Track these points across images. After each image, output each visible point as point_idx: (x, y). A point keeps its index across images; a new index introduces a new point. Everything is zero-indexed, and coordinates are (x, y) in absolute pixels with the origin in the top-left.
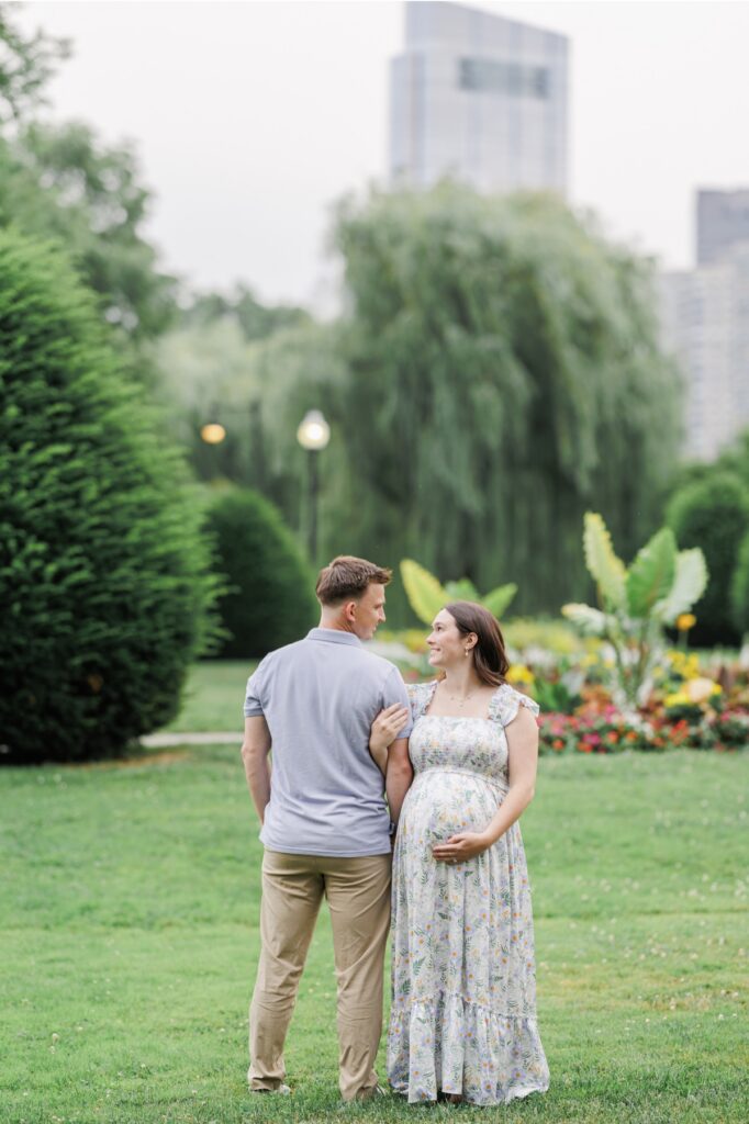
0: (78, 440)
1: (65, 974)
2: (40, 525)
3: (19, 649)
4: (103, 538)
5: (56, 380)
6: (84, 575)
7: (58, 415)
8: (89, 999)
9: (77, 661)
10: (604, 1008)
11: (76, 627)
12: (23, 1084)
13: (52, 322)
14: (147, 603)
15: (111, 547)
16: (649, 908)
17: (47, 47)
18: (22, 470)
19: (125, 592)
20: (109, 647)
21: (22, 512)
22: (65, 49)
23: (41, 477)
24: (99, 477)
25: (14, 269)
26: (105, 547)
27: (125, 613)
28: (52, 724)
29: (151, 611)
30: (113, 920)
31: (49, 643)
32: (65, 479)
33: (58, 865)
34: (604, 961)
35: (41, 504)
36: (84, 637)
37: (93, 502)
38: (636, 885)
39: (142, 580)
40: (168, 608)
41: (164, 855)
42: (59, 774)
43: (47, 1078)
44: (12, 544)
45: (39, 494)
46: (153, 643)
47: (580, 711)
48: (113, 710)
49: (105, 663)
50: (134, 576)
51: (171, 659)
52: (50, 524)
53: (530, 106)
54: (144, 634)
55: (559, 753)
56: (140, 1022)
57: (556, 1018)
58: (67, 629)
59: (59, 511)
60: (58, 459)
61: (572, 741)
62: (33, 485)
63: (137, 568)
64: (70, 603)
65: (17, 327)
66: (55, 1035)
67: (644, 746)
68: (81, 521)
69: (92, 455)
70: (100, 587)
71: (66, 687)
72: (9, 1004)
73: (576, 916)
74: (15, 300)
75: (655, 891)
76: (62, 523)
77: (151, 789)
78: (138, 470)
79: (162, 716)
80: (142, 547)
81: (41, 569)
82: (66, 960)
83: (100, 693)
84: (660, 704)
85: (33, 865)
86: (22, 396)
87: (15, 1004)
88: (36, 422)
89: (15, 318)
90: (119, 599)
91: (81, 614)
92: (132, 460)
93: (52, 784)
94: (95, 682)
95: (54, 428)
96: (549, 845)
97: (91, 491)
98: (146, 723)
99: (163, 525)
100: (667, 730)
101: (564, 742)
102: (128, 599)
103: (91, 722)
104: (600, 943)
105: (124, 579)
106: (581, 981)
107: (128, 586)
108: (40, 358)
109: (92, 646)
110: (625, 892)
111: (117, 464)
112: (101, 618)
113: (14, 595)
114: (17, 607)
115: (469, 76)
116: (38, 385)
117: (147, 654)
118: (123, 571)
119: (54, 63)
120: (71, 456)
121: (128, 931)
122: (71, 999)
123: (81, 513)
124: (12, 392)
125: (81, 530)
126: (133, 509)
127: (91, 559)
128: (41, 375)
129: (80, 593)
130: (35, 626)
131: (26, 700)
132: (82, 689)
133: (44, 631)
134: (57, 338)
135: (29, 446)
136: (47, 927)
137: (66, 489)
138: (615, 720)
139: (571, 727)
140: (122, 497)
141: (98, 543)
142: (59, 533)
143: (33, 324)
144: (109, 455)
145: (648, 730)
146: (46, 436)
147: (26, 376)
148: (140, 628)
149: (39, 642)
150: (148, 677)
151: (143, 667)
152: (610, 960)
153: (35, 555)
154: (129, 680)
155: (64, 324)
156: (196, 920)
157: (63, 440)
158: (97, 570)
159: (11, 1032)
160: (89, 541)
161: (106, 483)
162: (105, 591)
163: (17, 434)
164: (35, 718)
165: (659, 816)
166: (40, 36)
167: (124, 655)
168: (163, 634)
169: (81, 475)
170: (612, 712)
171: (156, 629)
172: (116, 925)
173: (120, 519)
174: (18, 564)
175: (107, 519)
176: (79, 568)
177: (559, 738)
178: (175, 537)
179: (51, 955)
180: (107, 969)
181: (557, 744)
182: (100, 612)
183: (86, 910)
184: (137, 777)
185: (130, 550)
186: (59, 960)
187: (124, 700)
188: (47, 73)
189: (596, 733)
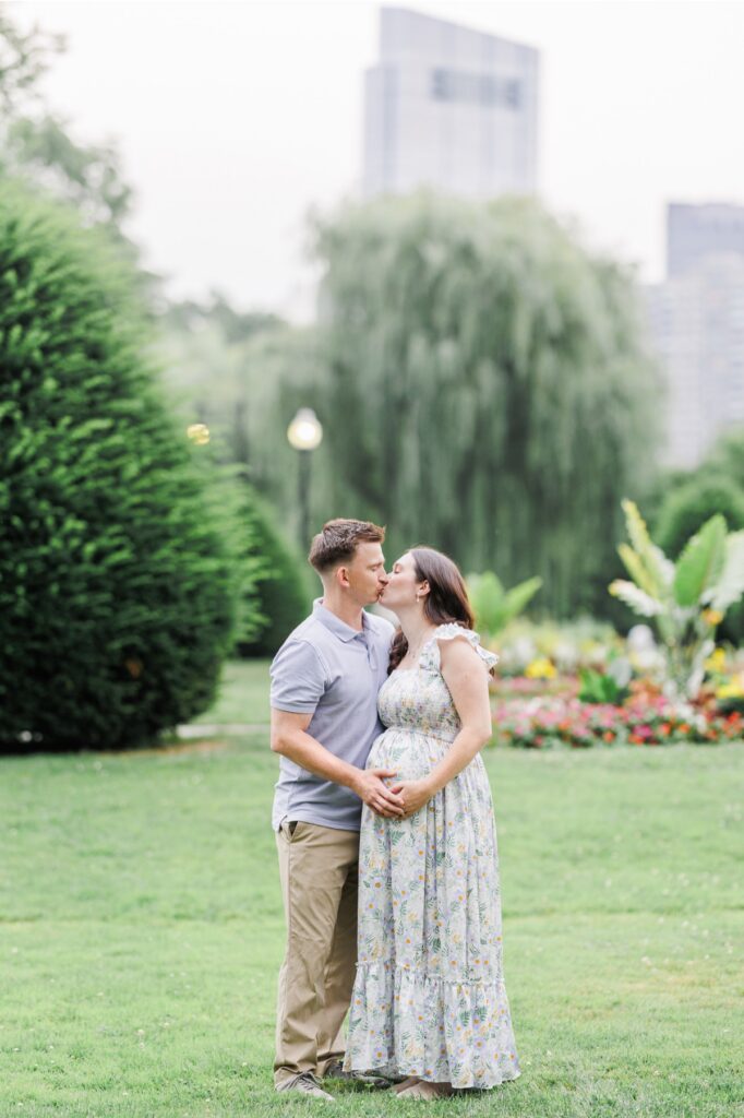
0: (118, 416)
1: (134, 968)
2: (78, 503)
3: (57, 632)
4: (143, 517)
5: (95, 352)
6: (123, 555)
7: (97, 389)
8: (168, 993)
9: (116, 645)
10: (720, 1006)
11: (116, 610)
12: (118, 1082)
13: (91, 293)
14: (188, 585)
15: (153, 527)
16: (733, 904)
17: (41, 41)
18: (61, 446)
19: (166, 574)
20: (149, 631)
21: (60, 490)
22: (61, 44)
23: (81, 453)
24: (140, 454)
25: (51, 238)
26: (144, 527)
27: (165, 596)
28: (90, 710)
29: (191, 595)
30: (173, 912)
31: (88, 626)
32: (104, 455)
33: (109, 854)
34: (707, 957)
35: (80, 481)
36: (124, 620)
37: (135, 479)
38: (716, 879)
39: (183, 562)
40: (210, 591)
41: (218, 846)
42: (100, 761)
43: (142, 1076)
44: (50, 521)
45: (78, 471)
46: (192, 628)
47: (629, 702)
48: (151, 696)
49: (145, 648)
50: (175, 557)
51: (211, 644)
52: (90, 502)
53: (502, 116)
54: (187, 618)
55: (610, 744)
56: (227, 1018)
57: (674, 1017)
58: (106, 612)
59: (99, 490)
60: (98, 435)
61: (623, 734)
62: (72, 462)
63: (179, 550)
64: (110, 585)
65: (55, 297)
66: (141, 1031)
67: (697, 738)
68: (121, 500)
69: (132, 431)
70: (140, 568)
71: (104, 672)
72: (83, 998)
73: (659, 911)
74: (52, 270)
75: (736, 886)
76: (102, 502)
77: (197, 778)
78: (179, 448)
79: (199, 704)
80: (183, 527)
81: (80, 548)
82: (133, 953)
83: (140, 678)
84: (711, 696)
85: (82, 854)
86: (60, 370)
87: (89, 998)
88: (75, 396)
89: (53, 289)
90: (160, 582)
91: (120, 596)
92: (172, 438)
93: (94, 772)
94: (135, 667)
95: (92, 404)
96: (618, 838)
97: (132, 469)
98: (184, 711)
99: (204, 506)
100: (720, 723)
101: (614, 734)
102: (169, 582)
103: (128, 709)
104: (695, 938)
105: (165, 560)
106: (688, 978)
107: (170, 568)
108: (79, 330)
109: (131, 629)
110: (705, 887)
111: (159, 441)
112: (141, 601)
113: (52, 575)
114: (54, 589)
115: (442, 86)
116: (77, 358)
117: (186, 640)
118: (165, 552)
119: (48, 58)
120: (111, 431)
121: (190, 924)
122: (147, 994)
123: (122, 492)
124: (50, 365)
125: (122, 509)
126: (174, 488)
127: (132, 539)
128: (79, 348)
129: (120, 574)
130: (73, 608)
131: (62, 685)
132: (120, 674)
133: (82, 615)
134: (96, 309)
135: (66, 420)
136: (104, 919)
137: (106, 465)
138: (667, 712)
139: (621, 719)
140: (163, 475)
141: (138, 522)
142: (99, 512)
143: (72, 295)
144: (149, 432)
145: (701, 723)
146: (85, 411)
147: (64, 348)
148: (181, 612)
149: (77, 624)
150: (188, 663)
151: (183, 653)
152: (712, 956)
153: (73, 533)
154: (169, 666)
155: (101, 296)
156: (260, 912)
157: (102, 415)
158: (137, 551)
159: (91, 1028)
160: (129, 520)
161: (147, 460)
162: (145, 573)
163: (56, 408)
164: (72, 704)
165: (728, 809)
166: (36, 31)
167: (164, 640)
168: (204, 618)
169: (121, 452)
170: (663, 704)
171: (197, 613)
172: (178, 917)
173: (161, 497)
174: (56, 543)
175: (149, 498)
176: (119, 548)
177: (610, 730)
178: (216, 518)
179: (118, 947)
180: (178, 963)
181: (607, 736)
182: (141, 595)
183: (144, 901)
184: (179, 766)
185: (172, 531)
186: (127, 953)
187: (163, 686)
188: (41, 68)
189: (647, 725)
